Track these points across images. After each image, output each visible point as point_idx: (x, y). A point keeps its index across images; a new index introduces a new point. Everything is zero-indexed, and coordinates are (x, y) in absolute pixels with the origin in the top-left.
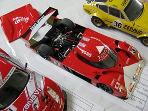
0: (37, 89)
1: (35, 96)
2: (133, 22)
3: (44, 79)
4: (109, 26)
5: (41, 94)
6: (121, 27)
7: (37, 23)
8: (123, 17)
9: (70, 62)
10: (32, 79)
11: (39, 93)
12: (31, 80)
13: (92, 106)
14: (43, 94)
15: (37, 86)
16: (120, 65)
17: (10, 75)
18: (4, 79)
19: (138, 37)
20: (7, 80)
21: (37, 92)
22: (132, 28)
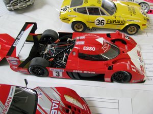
0: (52, 103)
1: (54, 111)
2: (114, 15)
3: (55, 89)
4: (91, 27)
5: (62, 106)
6: (104, 23)
7: (19, 39)
8: (103, 14)
9: (74, 65)
10: (41, 94)
11: (57, 106)
12: (40, 96)
13: (117, 101)
14: (64, 106)
15: (51, 100)
16: (123, 52)
17: (12, 97)
18: (6, 104)
19: (122, 29)
20: (10, 103)
21: (55, 106)
22: (114, 21)
